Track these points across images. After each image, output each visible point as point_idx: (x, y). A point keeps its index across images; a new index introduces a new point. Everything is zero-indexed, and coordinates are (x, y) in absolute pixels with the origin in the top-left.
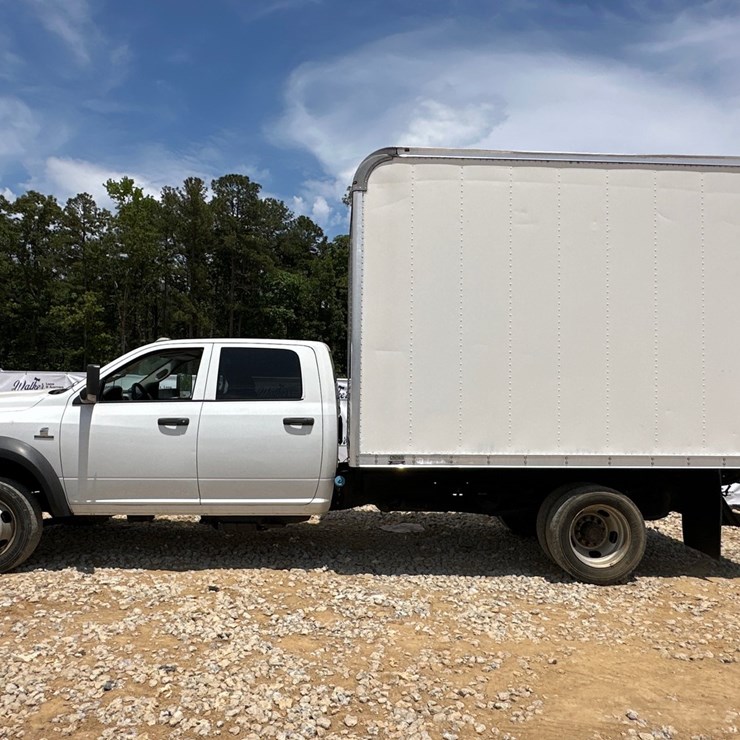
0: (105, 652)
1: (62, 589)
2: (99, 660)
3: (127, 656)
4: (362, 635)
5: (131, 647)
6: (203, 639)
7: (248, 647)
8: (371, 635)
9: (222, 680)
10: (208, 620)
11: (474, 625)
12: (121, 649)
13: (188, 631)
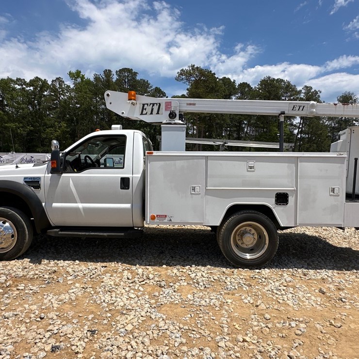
0: (55, 317)
1: (37, 270)
2: (50, 324)
3: (69, 321)
4: (211, 304)
5: (71, 313)
6: (115, 307)
7: (143, 314)
8: (217, 303)
9: (128, 343)
10: (118, 292)
11: (277, 296)
12: (65, 315)
13: (106, 301)
